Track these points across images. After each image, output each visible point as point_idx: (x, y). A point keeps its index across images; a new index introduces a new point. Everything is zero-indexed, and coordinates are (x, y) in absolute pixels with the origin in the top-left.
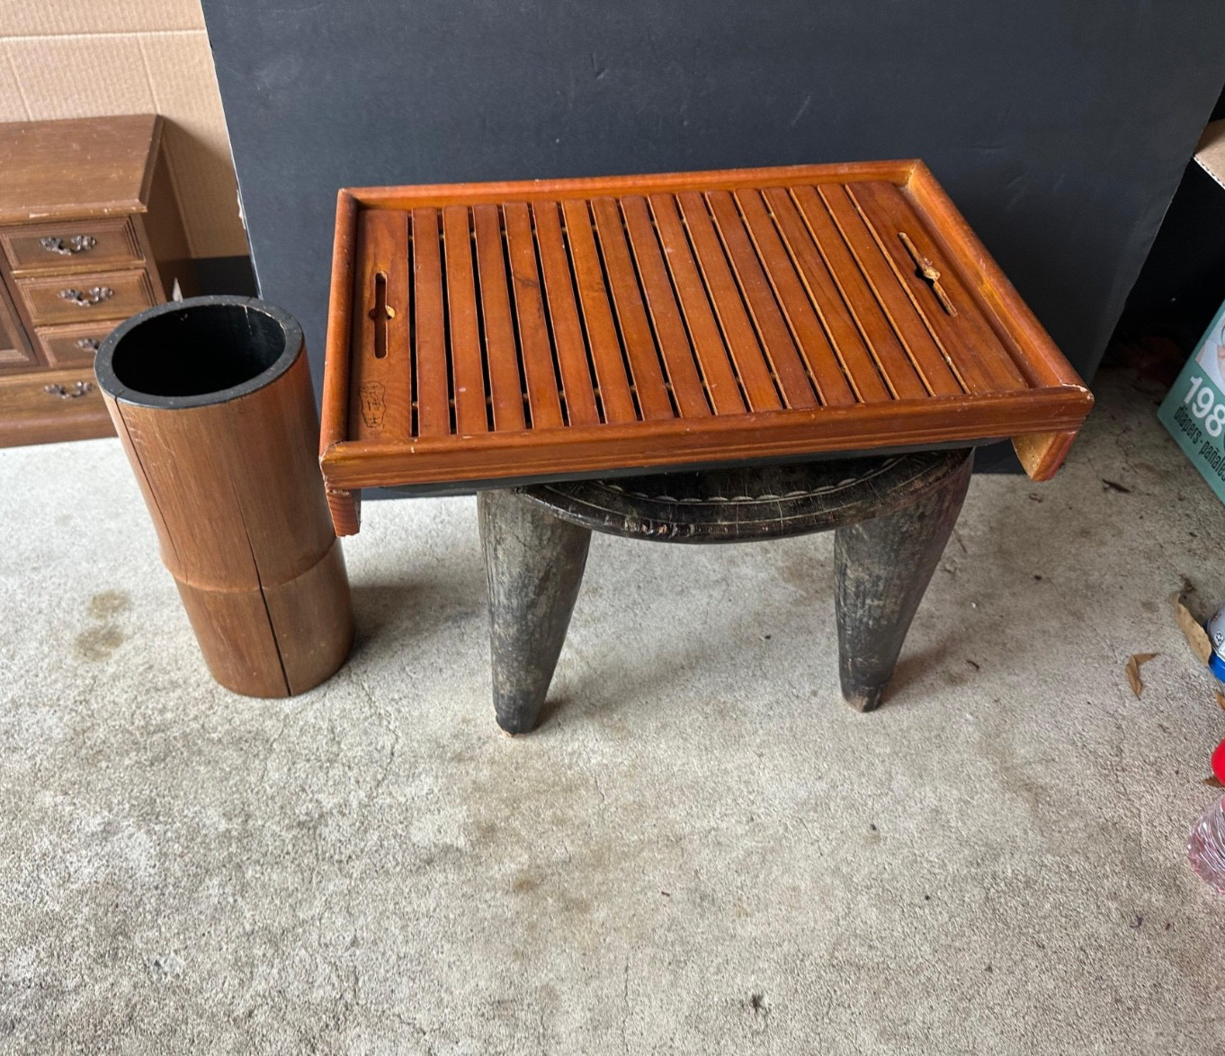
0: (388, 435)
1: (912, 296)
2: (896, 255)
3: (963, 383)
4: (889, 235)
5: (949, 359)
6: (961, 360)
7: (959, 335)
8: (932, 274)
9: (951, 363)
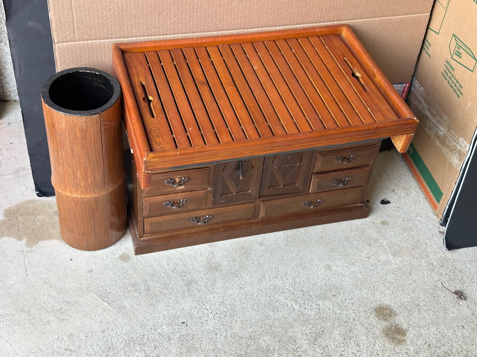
0: (167, 148)
1: (352, 85)
2: (344, 68)
3: (375, 118)
4: (340, 58)
5: (369, 109)
6: (373, 109)
7: (371, 100)
8: (358, 74)
9: (370, 111)
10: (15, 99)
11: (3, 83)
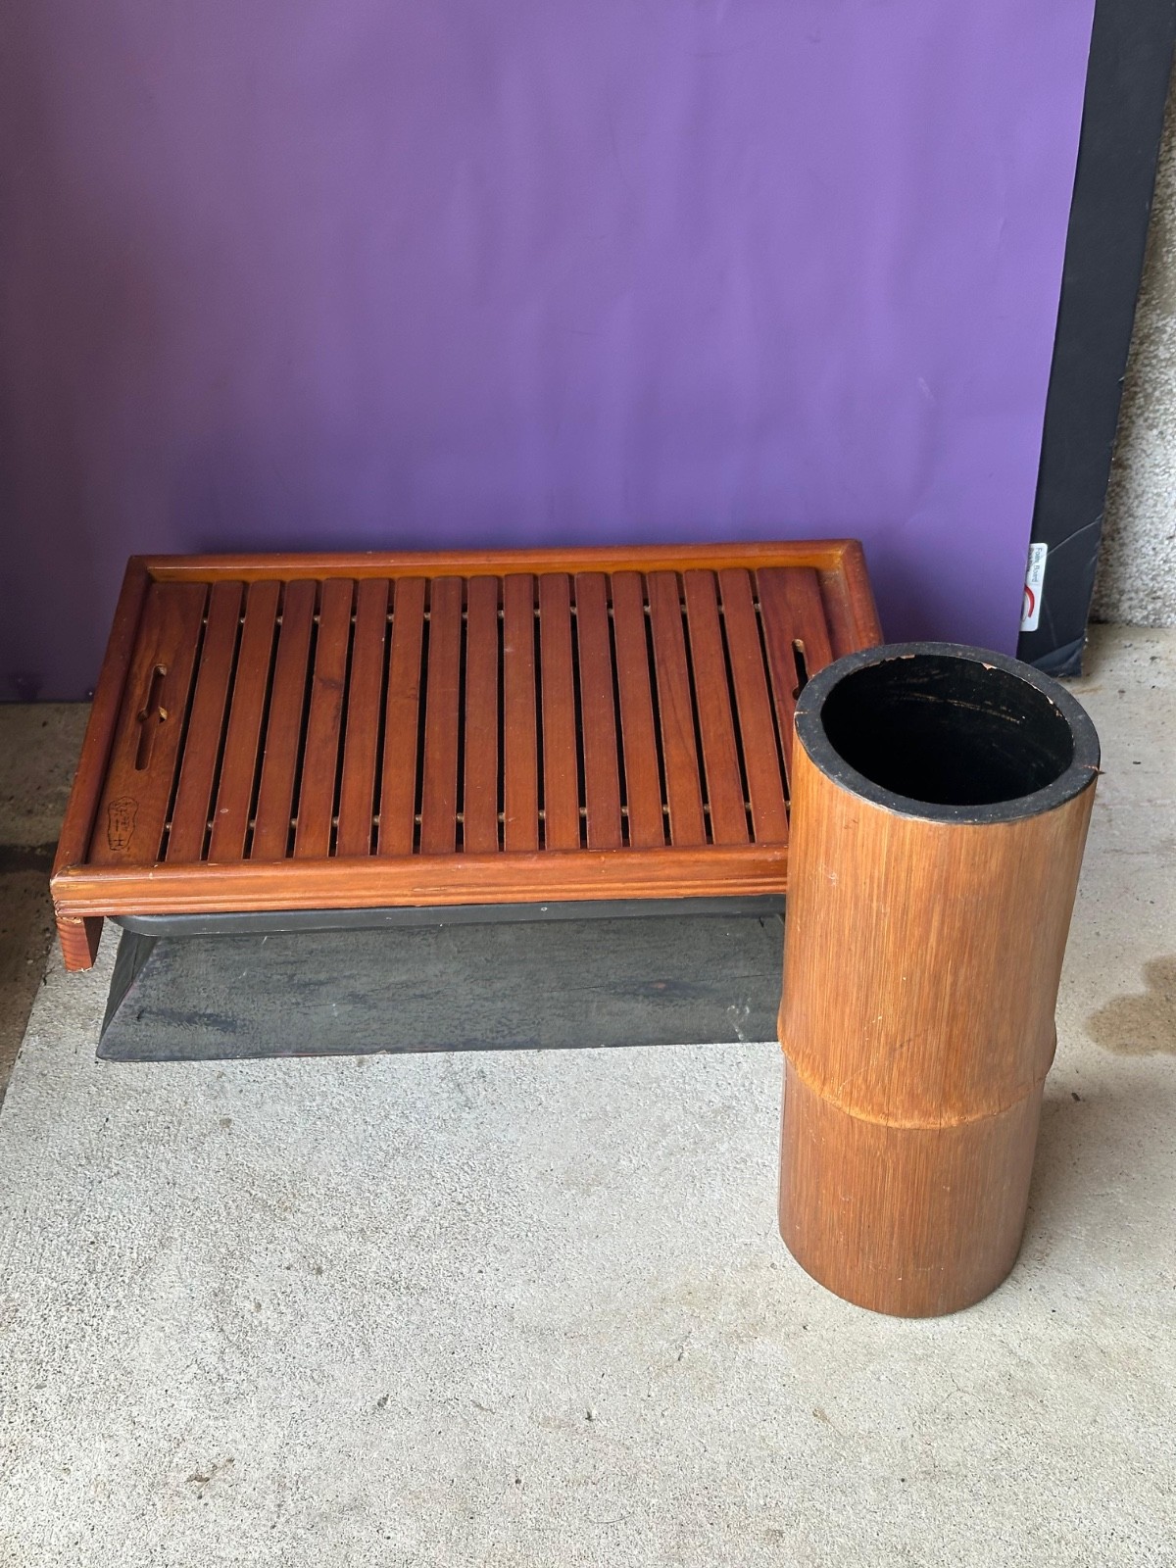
10: (1129, 617)
11: (1111, 562)
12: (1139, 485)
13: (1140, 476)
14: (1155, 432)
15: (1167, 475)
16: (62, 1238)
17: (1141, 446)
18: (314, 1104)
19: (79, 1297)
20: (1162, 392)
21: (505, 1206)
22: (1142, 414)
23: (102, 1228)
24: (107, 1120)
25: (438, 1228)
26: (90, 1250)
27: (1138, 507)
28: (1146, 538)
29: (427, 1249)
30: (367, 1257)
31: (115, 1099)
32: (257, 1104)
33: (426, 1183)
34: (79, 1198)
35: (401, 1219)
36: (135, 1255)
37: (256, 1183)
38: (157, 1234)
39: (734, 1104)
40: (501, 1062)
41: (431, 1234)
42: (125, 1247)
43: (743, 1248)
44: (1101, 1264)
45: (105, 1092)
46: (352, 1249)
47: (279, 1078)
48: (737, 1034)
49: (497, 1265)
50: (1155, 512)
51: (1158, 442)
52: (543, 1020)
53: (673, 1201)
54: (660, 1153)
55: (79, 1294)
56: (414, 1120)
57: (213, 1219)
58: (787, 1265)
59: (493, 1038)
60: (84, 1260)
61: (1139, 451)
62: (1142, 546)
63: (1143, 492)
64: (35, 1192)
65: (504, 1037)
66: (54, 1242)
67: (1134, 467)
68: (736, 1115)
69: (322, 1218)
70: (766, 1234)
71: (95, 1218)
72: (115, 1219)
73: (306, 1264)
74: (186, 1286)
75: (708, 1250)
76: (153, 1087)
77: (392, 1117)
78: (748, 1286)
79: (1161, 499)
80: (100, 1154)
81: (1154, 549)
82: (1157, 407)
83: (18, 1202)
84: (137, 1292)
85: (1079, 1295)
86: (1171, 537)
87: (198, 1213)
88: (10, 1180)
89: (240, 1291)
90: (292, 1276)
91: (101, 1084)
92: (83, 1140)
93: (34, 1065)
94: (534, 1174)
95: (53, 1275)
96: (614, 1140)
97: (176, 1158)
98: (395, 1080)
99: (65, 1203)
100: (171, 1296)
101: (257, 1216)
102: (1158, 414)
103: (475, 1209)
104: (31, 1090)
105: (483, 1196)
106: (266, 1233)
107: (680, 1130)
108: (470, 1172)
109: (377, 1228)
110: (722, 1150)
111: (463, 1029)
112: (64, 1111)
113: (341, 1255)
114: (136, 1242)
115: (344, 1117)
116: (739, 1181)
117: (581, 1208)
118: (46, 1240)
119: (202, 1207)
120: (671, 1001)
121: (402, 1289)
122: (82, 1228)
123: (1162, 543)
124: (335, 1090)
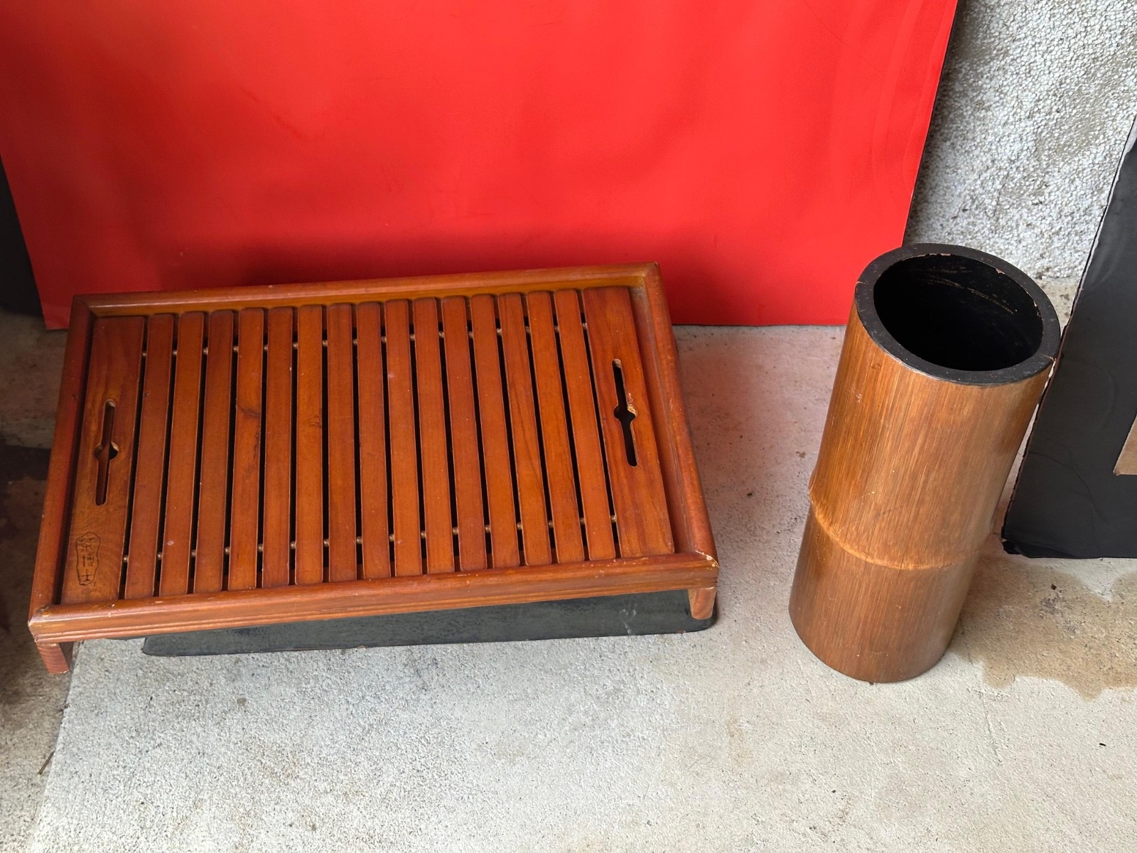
12: (933, 180)
13: (935, 174)
14: (948, 143)
15: (955, 174)
16: (120, 799)
17: (937, 153)
18: (309, 686)
19: (134, 848)
20: (954, 115)
21: (452, 773)
22: (939, 130)
23: (149, 791)
24: (151, 698)
25: (403, 791)
26: (141, 809)
27: (931, 195)
28: (936, 218)
29: (394, 810)
30: (350, 816)
31: (157, 681)
32: (265, 685)
33: (392, 754)
34: (131, 765)
35: (375, 784)
36: (175, 814)
37: (266, 753)
38: (191, 796)
39: (622, 687)
40: (449, 651)
41: (398, 797)
42: (167, 806)
43: (627, 808)
44: (885, 821)
45: (150, 675)
46: (338, 809)
47: (282, 664)
48: (626, 630)
49: (446, 823)
50: (944, 199)
51: (950, 150)
52: (482, 621)
53: (576, 769)
54: (567, 728)
55: (134, 846)
56: (383, 700)
57: (234, 784)
58: (659, 822)
59: (445, 636)
60: (136, 817)
61: (935, 156)
62: (933, 223)
63: (937, 185)
64: (98, 759)
65: (453, 634)
66: (114, 802)
67: (931, 167)
68: (623, 696)
69: (316, 784)
70: (644, 796)
71: (145, 782)
72: (159, 782)
73: (304, 821)
74: (214, 840)
75: (602, 810)
76: (186, 671)
77: (367, 698)
78: (630, 840)
79: (949, 190)
80: (147, 727)
81: (942, 225)
82: (951, 125)
83: (85, 767)
84: (177, 845)
85: (869, 847)
86: (955, 218)
87: (222, 779)
88: (79, 749)
89: (254, 844)
90: (293, 833)
91: (146, 668)
92: (133, 716)
93: (94, 651)
94: (474, 746)
95: (114, 830)
96: (533, 717)
97: (205, 732)
98: (370, 667)
99: (121, 769)
100: (203, 849)
101: (267, 781)
102: (951, 131)
103: (430, 776)
104: (92, 672)
105: (436, 765)
106: (274, 796)
107: (582, 709)
108: (426, 745)
109: (357, 792)
110: (613, 726)
111: (423, 629)
112: (118, 691)
113: (330, 815)
114: (176, 803)
115: (331, 697)
116: (625, 752)
117: (509, 775)
118: (108, 800)
119: (225, 774)
120: (578, 607)
121: (376, 843)
122: (134, 790)
123: (948, 221)
124: (324, 674)
